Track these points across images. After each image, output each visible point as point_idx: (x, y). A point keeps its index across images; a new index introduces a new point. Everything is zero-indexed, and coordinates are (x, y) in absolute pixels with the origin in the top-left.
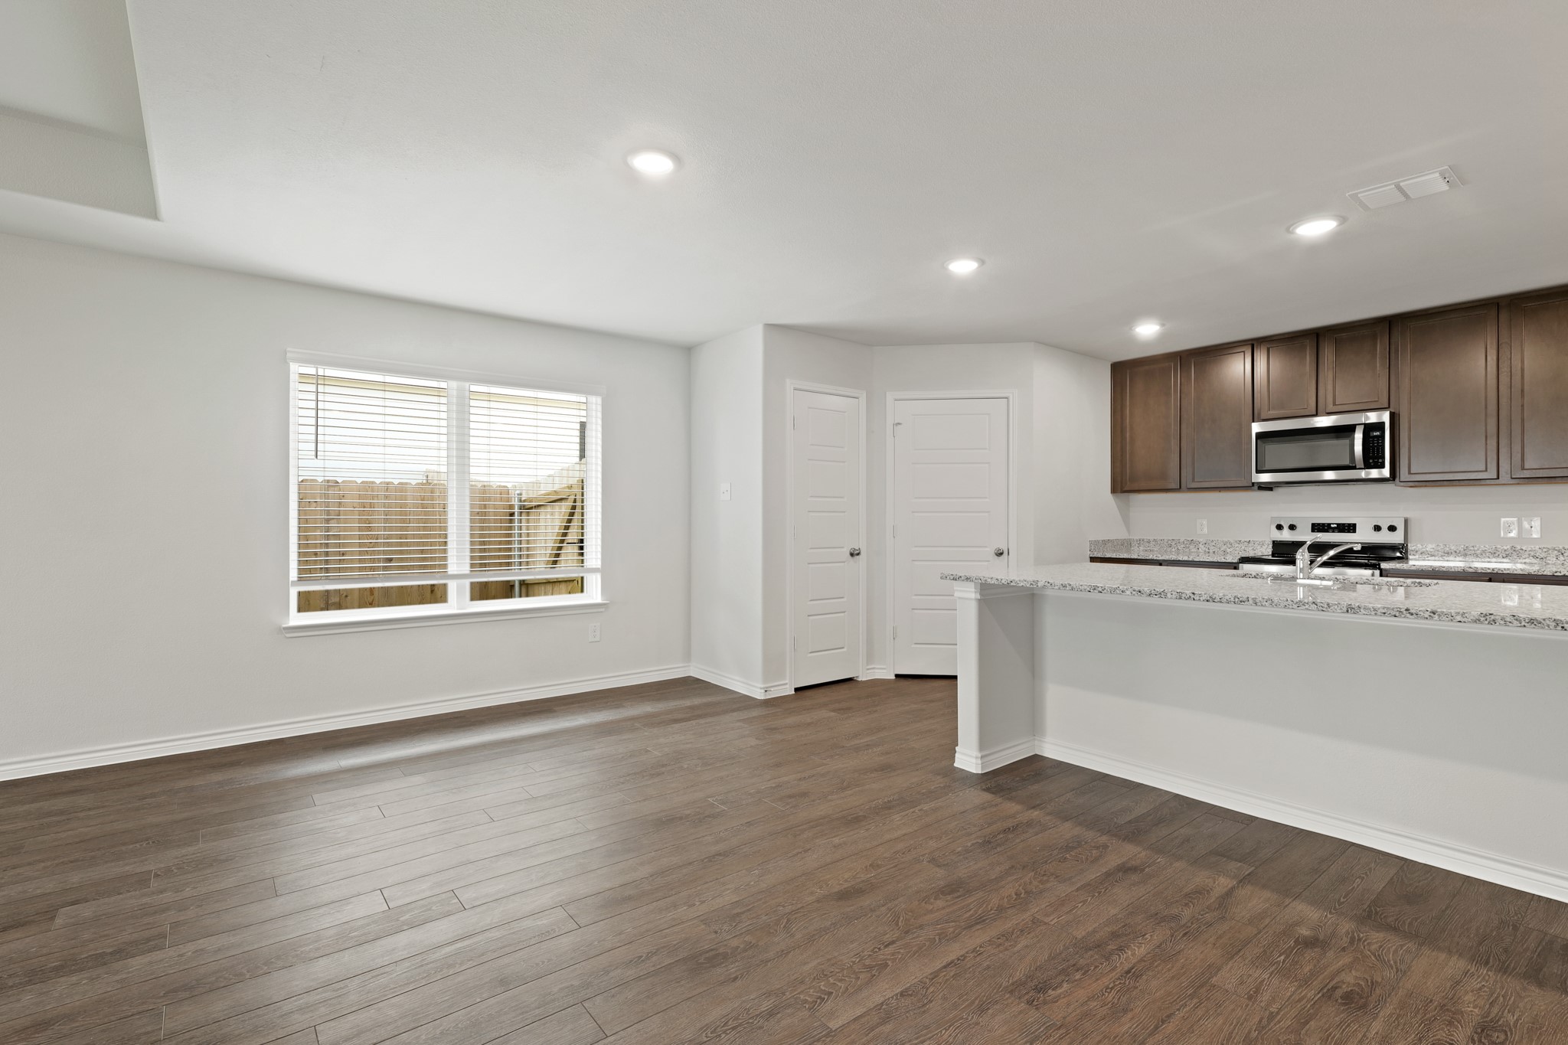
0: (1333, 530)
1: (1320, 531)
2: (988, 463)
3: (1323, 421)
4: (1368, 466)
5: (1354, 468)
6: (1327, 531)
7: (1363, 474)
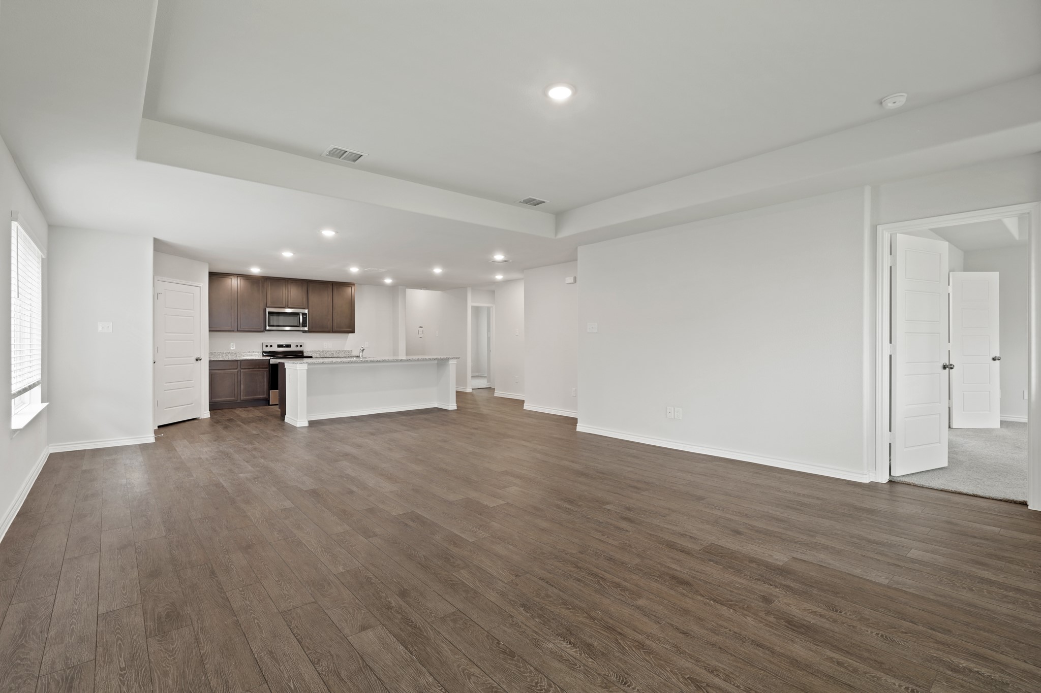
0: (284, 347)
1: (280, 347)
2: (193, 317)
3: (288, 310)
4: (303, 326)
5: (299, 326)
6: (282, 347)
7: (301, 329)
